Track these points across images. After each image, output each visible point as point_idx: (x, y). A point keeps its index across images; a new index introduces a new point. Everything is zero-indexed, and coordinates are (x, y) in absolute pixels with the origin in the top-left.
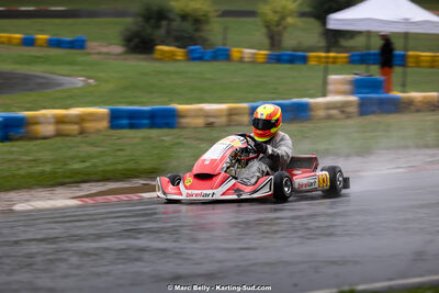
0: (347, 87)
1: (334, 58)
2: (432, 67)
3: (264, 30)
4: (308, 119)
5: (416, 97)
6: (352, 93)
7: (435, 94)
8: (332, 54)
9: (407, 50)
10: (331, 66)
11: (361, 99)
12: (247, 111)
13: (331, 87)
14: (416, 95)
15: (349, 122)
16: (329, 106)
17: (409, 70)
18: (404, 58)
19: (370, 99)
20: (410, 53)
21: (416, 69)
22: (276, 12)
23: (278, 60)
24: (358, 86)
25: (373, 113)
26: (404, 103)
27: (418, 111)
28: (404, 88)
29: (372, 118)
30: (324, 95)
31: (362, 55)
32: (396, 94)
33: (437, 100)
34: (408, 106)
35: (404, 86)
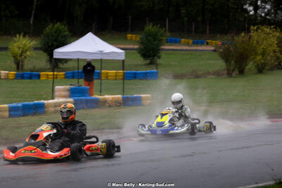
0: (67, 93)
1: (57, 75)
2: (116, 79)
3: (13, 59)
4: (44, 113)
5: (108, 98)
6: (70, 97)
7: (120, 96)
8: (55, 73)
9: (101, 70)
10: (55, 80)
11: (75, 100)
12: (8, 109)
13: (56, 93)
16: (56, 105)
17: (103, 81)
18: (100, 74)
19: (81, 100)
20: (103, 71)
21: (106, 81)
22: (20, 48)
23: (22, 77)
24: (73, 93)
25: (83, 108)
26: (100, 101)
27: (110, 106)
28: (101, 93)
29: (82, 111)
30: (53, 98)
31: (73, 73)
32: (96, 96)
33: (121, 99)
34: (103, 103)
35: (101, 91)
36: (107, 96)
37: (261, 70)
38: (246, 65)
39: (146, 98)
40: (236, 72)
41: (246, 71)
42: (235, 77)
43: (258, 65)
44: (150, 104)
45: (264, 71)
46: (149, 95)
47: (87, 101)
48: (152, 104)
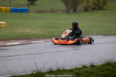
37: (86, 10)
38: (77, 7)
40: (72, 10)
41: (77, 10)
42: (70, 13)
43: (85, 7)
45: (88, 10)
48: (6, 27)
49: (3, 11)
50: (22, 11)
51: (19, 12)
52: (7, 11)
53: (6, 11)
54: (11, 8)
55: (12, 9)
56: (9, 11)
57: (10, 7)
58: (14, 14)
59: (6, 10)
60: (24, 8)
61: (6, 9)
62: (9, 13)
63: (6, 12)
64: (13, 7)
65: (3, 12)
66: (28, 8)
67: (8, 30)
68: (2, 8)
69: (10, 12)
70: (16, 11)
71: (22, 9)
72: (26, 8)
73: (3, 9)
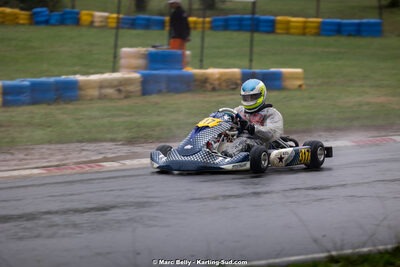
0: (141, 62)
5: (212, 74)
7: (236, 70)
13: (123, 62)
14: (214, 72)
15: (126, 103)
25: (159, 92)
26: (195, 80)
27: (213, 90)
29: (154, 98)
30: (114, 70)
32: (190, 70)
33: (239, 76)
34: (202, 84)
35: (201, 61)
36: (211, 71)
39: (294, 77)
44: (300, 86)
46: (299, 70)
47: (170, 79)
48: (304, 87)
49: (292, 31)
50: (359, 30)
51: (350, 35)
52: (307, 31)
53: (304, 30)
54: (320, 20)
55: (323, 23)
56: (313, 31)
57: (317, 17)
58: (332, 40)
59: (305, 28)
60: (365, 21)
61: (305, 22)
62: (313, 38)
63: (304, 34)
64: (329, 18)
65: (293, 34)
66: (381, 18)
67: (312, 98)
68: (289, 22)
69: (318, 34)
70: (338, 30)
71: (359, 25)
72: (372, 20)
73: (292, 24)
